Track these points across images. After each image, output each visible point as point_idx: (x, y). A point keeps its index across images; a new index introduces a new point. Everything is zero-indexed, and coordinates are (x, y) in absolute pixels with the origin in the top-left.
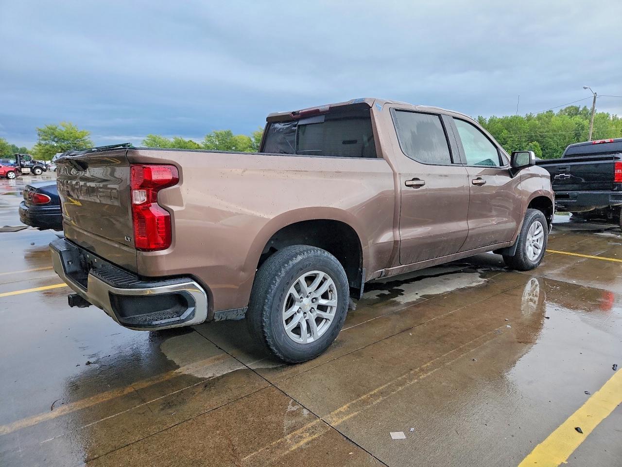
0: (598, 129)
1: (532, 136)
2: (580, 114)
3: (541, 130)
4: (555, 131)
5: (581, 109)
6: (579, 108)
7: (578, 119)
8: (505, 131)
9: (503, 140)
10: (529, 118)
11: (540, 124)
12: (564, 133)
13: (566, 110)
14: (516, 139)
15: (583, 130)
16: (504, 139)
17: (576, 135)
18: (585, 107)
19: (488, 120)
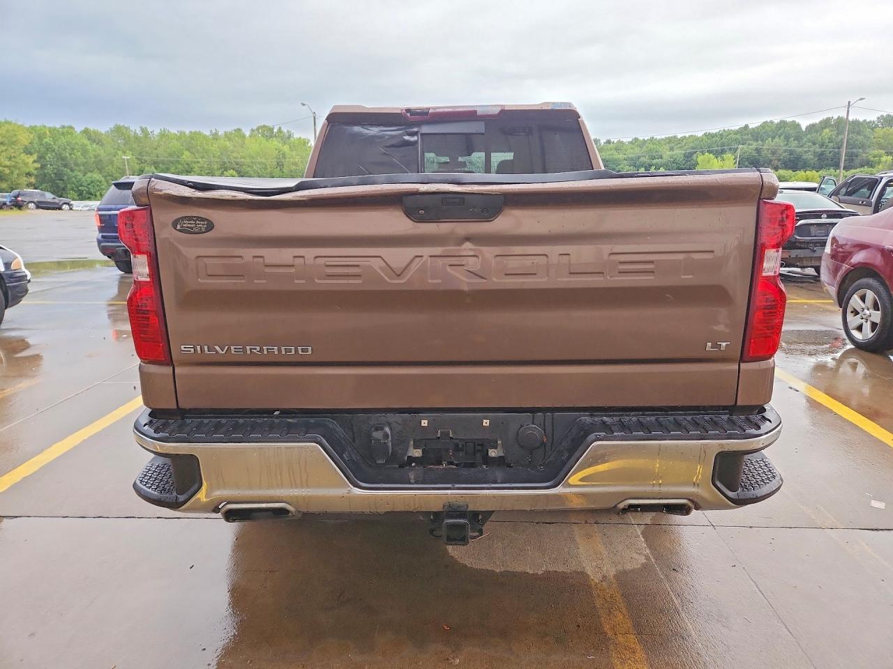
0: (302, 157)
1: (224, 163)
2: (275, 136)
3: (235, 155)
4: (253, 157)
5: (275, 130)
6: (273, 129)
7: (275, 143)
8: (187, 153)
9: (186, 166)
10: (215, 136)
11: (232, 147)
12: (264, 161)
13: (258, 129)
14: (205, 165)
15: (285, 158)
16: (187, 164)
17: (278, 163)
18: (280, 128)
19: (157, 132)
